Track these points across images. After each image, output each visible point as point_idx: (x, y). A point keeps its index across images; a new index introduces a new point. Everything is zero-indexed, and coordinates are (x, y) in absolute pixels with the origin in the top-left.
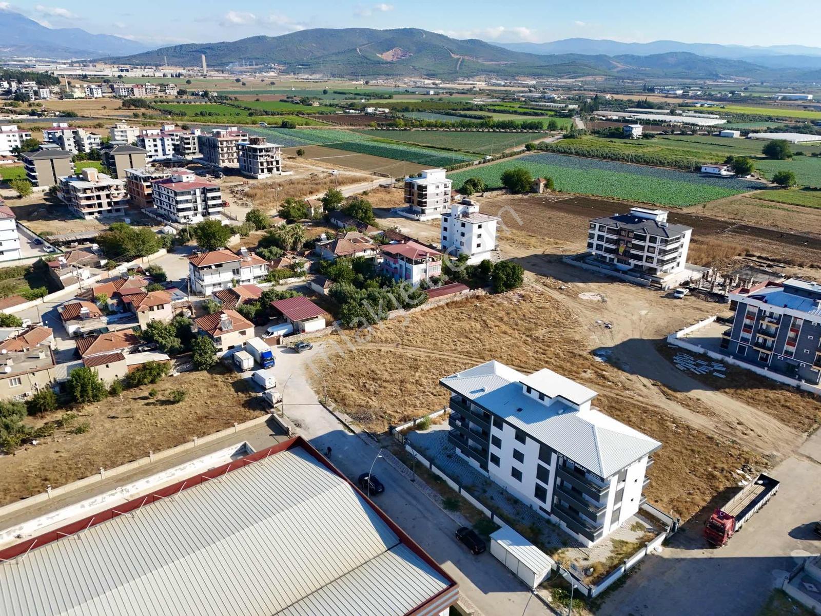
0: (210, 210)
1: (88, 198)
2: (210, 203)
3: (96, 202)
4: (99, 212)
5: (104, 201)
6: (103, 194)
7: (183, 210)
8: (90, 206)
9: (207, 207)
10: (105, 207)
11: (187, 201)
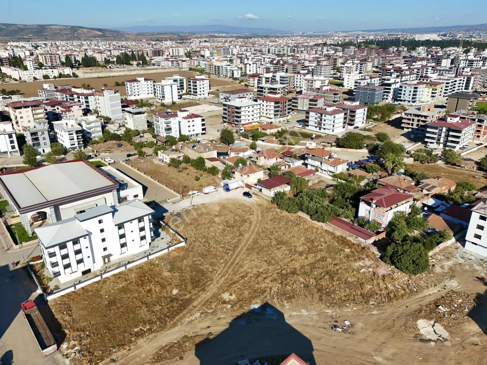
0: (448, 144)
1: (409, 119)
2: (450, 139)
3: (411, 122)
4: (412, 128)
5: (415, 123)
6: (416, 119)
7: (429, 137)
8: (409, 124)
9: (447, 141)
10: (415, 127)
11: (433, 133)
